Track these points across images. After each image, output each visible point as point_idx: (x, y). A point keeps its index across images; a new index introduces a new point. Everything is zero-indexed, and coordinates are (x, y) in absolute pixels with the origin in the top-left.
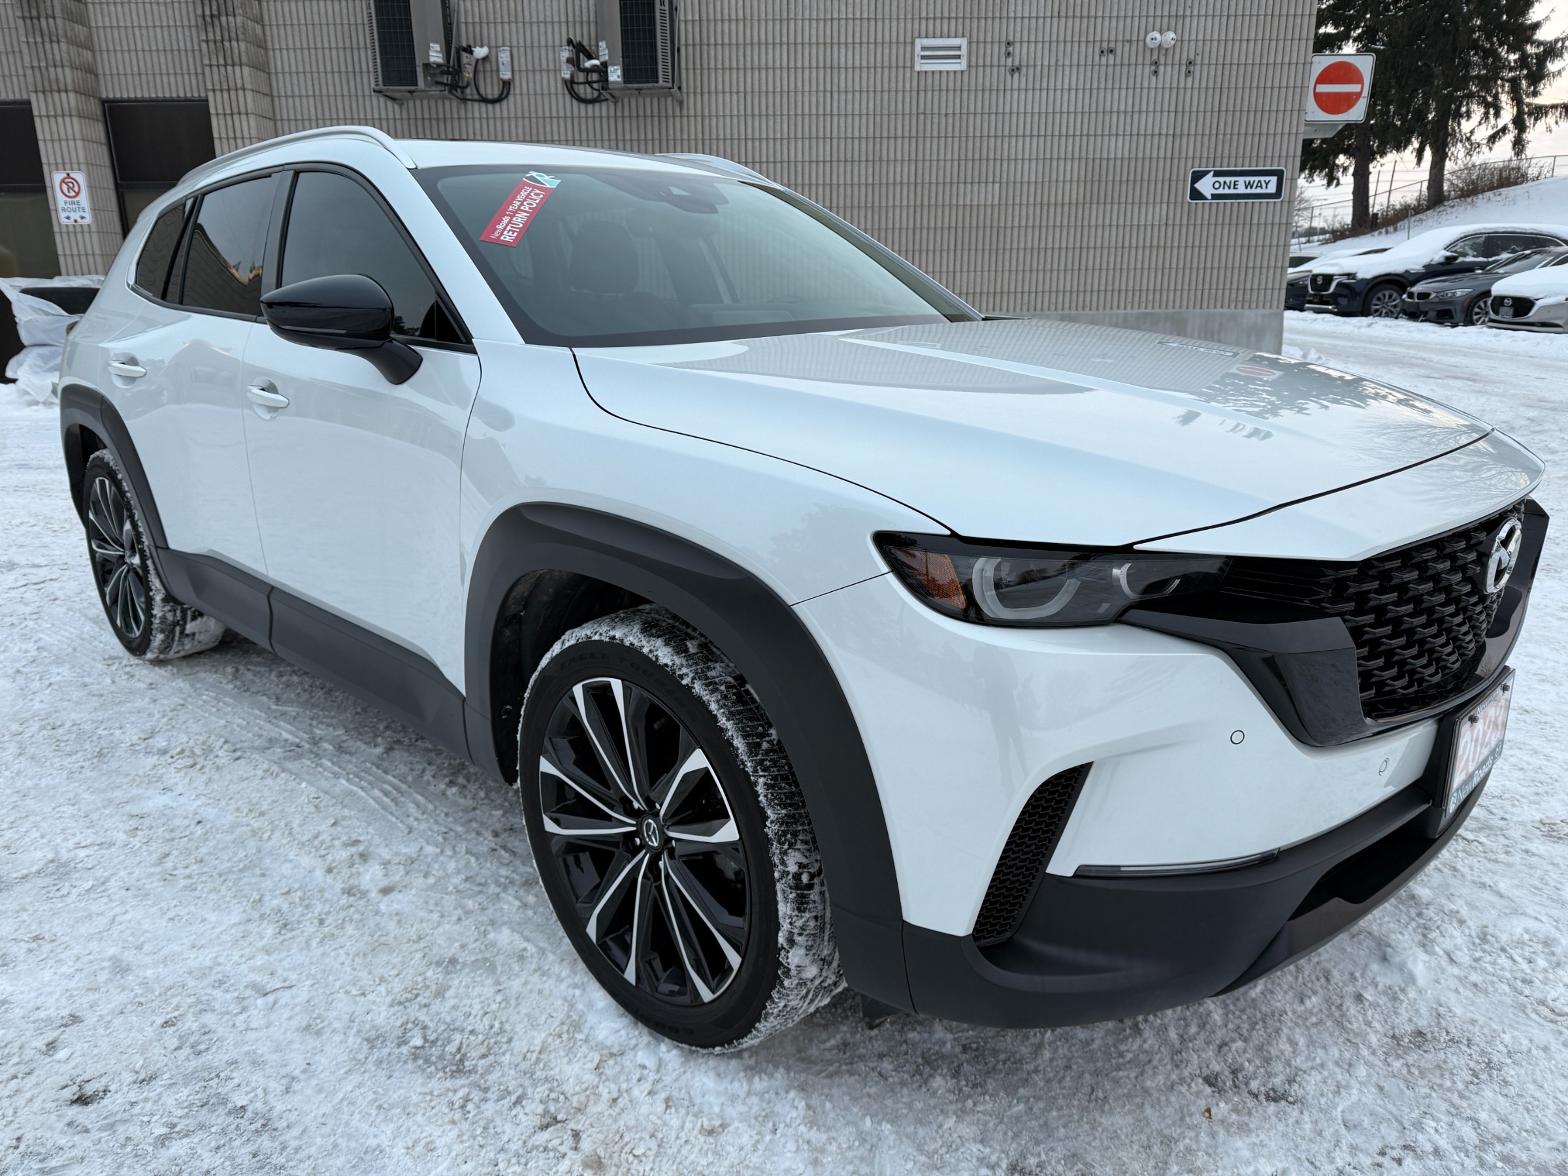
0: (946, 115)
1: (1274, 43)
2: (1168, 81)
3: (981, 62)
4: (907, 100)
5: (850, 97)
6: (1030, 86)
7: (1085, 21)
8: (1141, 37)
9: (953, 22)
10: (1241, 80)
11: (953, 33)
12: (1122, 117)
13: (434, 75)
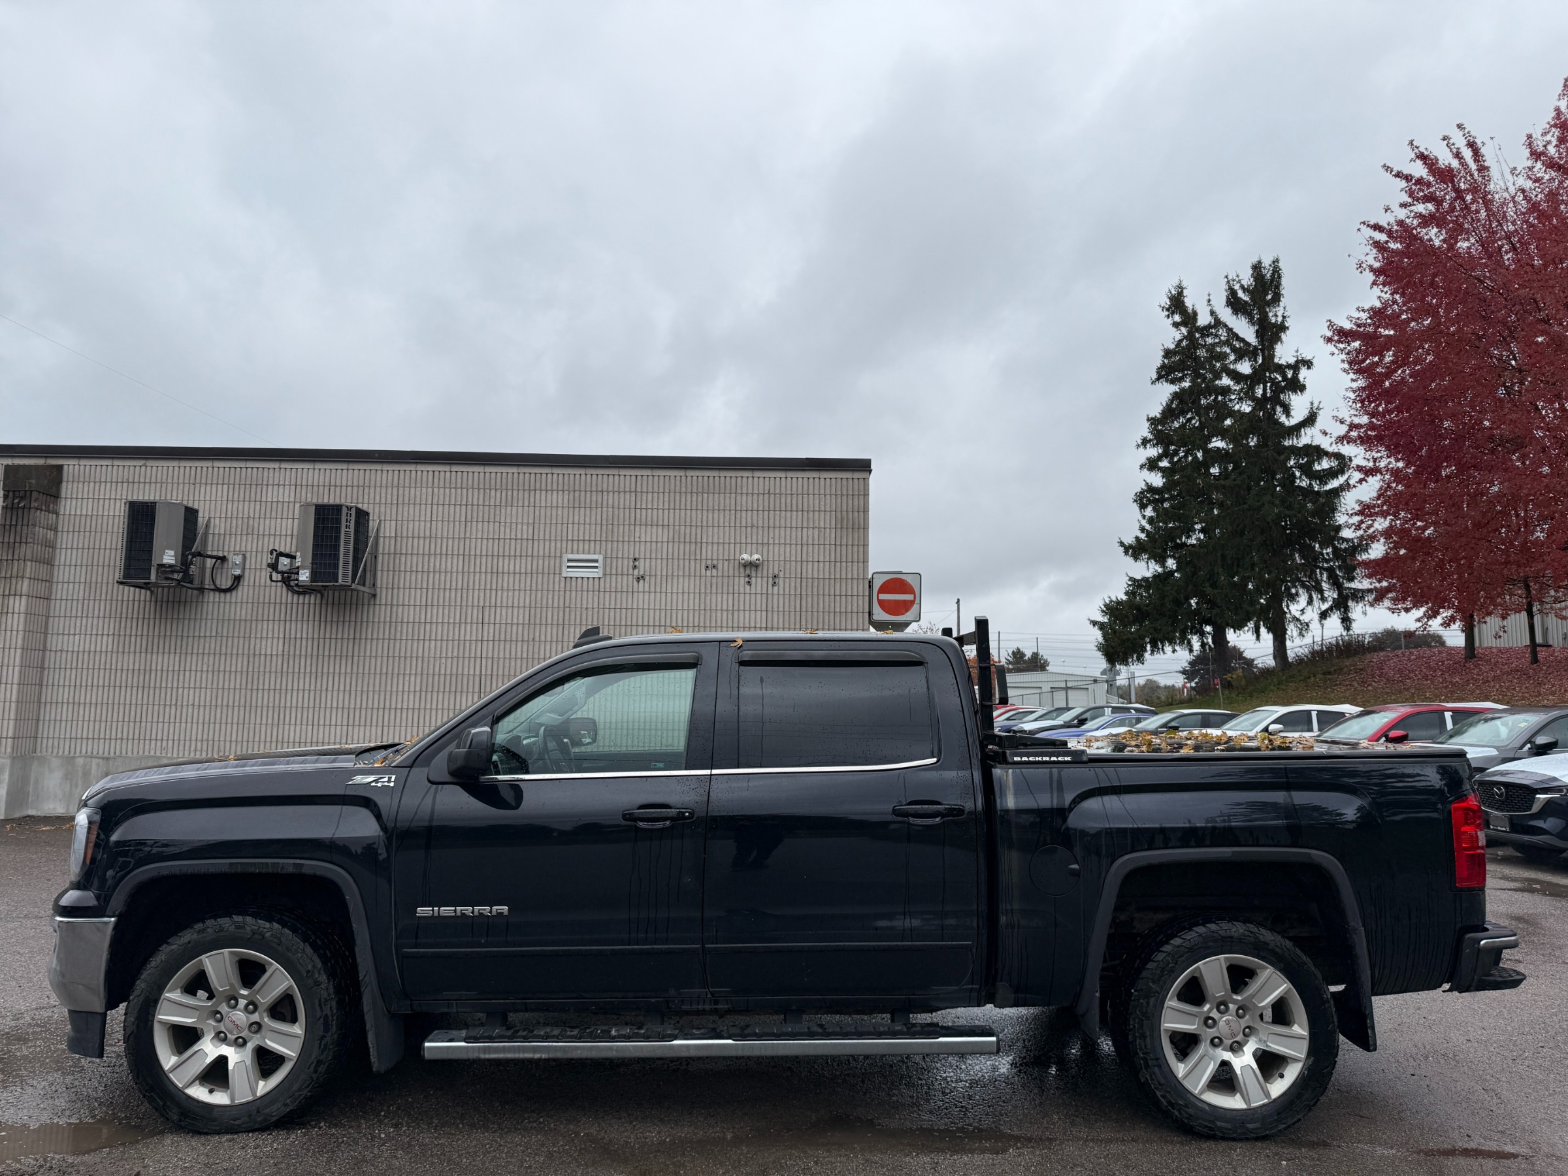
0: (587, 608)
1: (838, 564)
2: (759, 588)
3: (614, 571)
4: (556, 597)
5: (511, 594)
6: (652, 590)
7: (693, 545)
8: (737, 558)
9: (592, 543)
10: (815, 590)
11: (592, 551)
12: (725, 614)
13: (165, 572)
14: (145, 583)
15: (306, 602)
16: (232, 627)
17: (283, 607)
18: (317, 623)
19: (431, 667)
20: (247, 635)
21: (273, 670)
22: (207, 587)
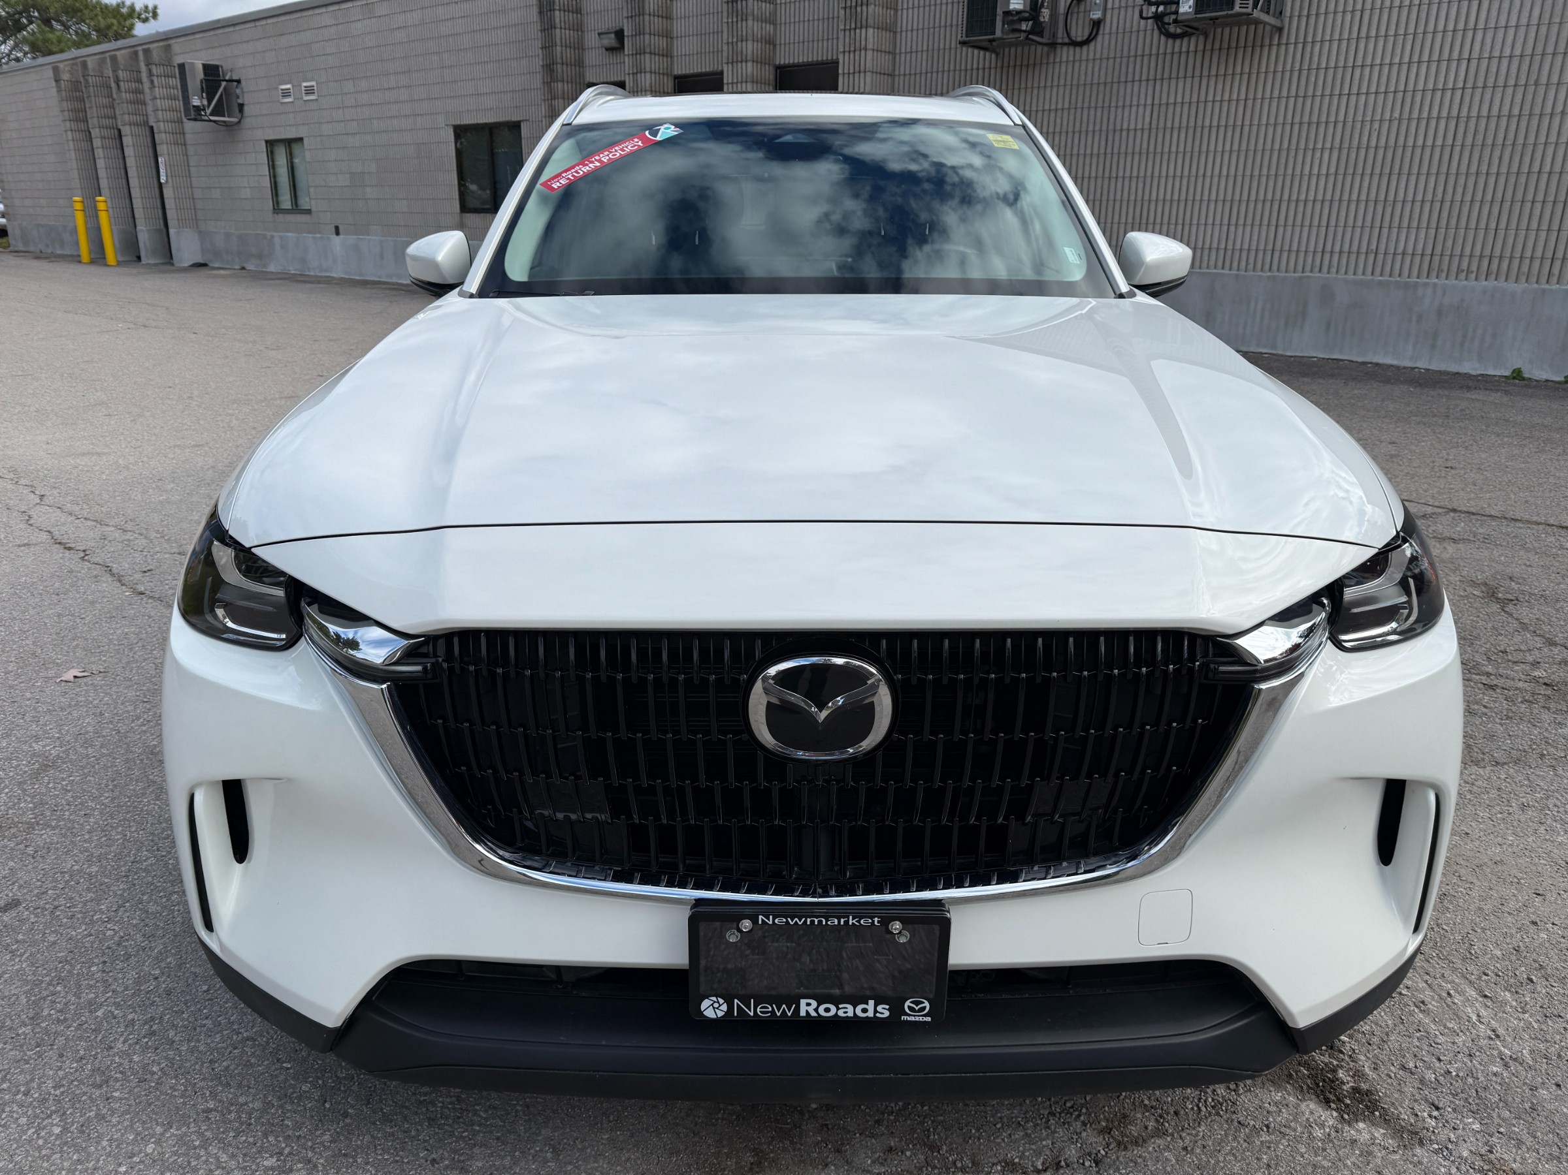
13: (1012, 22)
14: (991, 41)
15: (1184, 49)
16: (1088, 93)
17: (1153, 59)
18: (1197, 80)
19: (1357, 136)
20: (1106, 105)
21: (1137, 149)
22: (1060, 41)
